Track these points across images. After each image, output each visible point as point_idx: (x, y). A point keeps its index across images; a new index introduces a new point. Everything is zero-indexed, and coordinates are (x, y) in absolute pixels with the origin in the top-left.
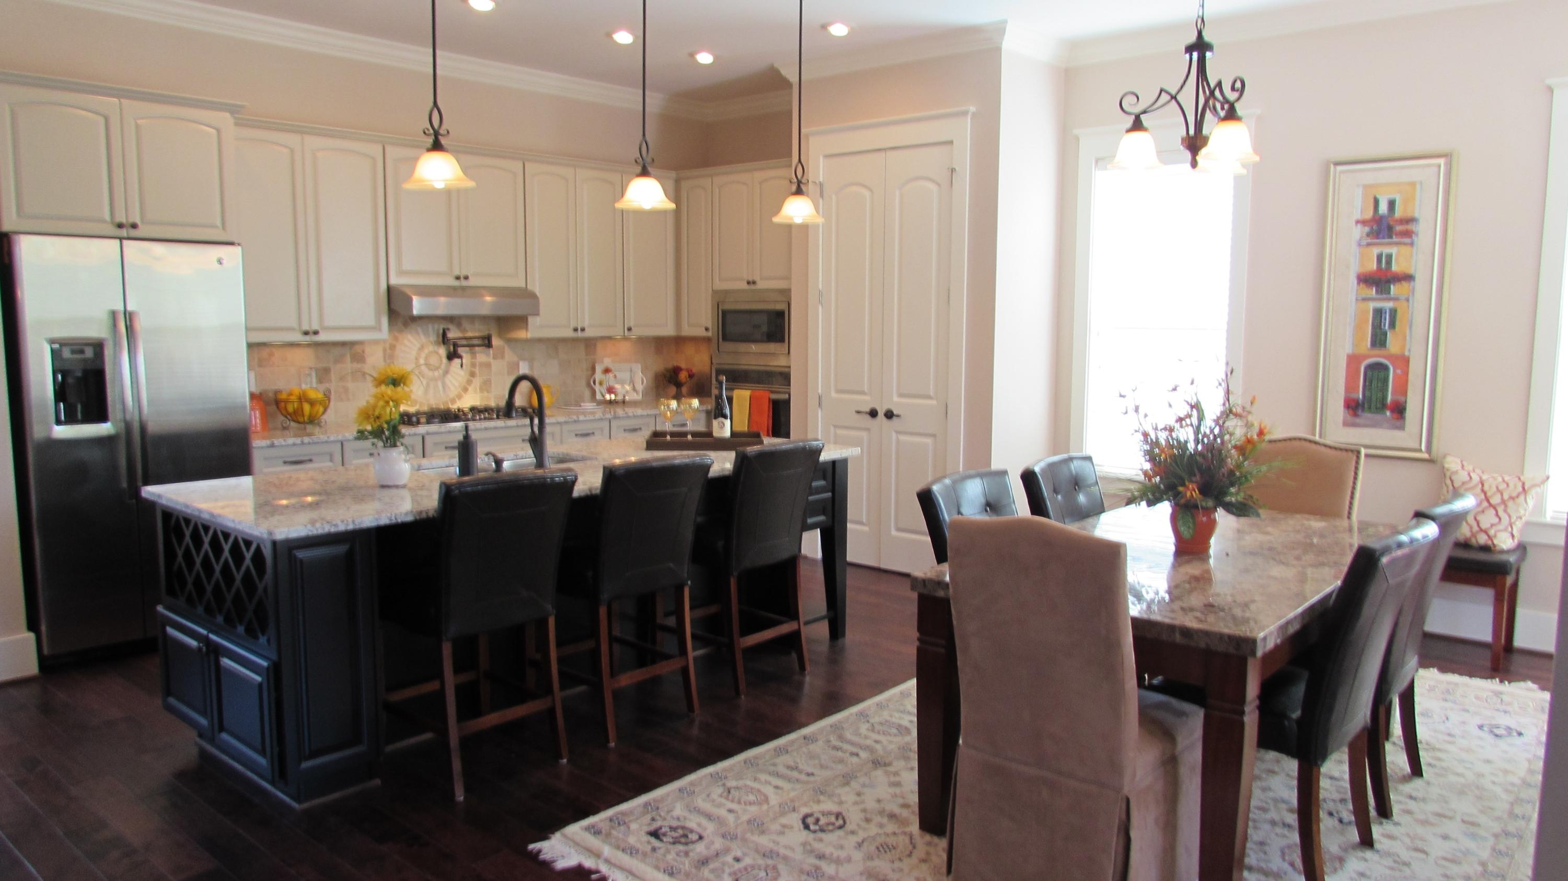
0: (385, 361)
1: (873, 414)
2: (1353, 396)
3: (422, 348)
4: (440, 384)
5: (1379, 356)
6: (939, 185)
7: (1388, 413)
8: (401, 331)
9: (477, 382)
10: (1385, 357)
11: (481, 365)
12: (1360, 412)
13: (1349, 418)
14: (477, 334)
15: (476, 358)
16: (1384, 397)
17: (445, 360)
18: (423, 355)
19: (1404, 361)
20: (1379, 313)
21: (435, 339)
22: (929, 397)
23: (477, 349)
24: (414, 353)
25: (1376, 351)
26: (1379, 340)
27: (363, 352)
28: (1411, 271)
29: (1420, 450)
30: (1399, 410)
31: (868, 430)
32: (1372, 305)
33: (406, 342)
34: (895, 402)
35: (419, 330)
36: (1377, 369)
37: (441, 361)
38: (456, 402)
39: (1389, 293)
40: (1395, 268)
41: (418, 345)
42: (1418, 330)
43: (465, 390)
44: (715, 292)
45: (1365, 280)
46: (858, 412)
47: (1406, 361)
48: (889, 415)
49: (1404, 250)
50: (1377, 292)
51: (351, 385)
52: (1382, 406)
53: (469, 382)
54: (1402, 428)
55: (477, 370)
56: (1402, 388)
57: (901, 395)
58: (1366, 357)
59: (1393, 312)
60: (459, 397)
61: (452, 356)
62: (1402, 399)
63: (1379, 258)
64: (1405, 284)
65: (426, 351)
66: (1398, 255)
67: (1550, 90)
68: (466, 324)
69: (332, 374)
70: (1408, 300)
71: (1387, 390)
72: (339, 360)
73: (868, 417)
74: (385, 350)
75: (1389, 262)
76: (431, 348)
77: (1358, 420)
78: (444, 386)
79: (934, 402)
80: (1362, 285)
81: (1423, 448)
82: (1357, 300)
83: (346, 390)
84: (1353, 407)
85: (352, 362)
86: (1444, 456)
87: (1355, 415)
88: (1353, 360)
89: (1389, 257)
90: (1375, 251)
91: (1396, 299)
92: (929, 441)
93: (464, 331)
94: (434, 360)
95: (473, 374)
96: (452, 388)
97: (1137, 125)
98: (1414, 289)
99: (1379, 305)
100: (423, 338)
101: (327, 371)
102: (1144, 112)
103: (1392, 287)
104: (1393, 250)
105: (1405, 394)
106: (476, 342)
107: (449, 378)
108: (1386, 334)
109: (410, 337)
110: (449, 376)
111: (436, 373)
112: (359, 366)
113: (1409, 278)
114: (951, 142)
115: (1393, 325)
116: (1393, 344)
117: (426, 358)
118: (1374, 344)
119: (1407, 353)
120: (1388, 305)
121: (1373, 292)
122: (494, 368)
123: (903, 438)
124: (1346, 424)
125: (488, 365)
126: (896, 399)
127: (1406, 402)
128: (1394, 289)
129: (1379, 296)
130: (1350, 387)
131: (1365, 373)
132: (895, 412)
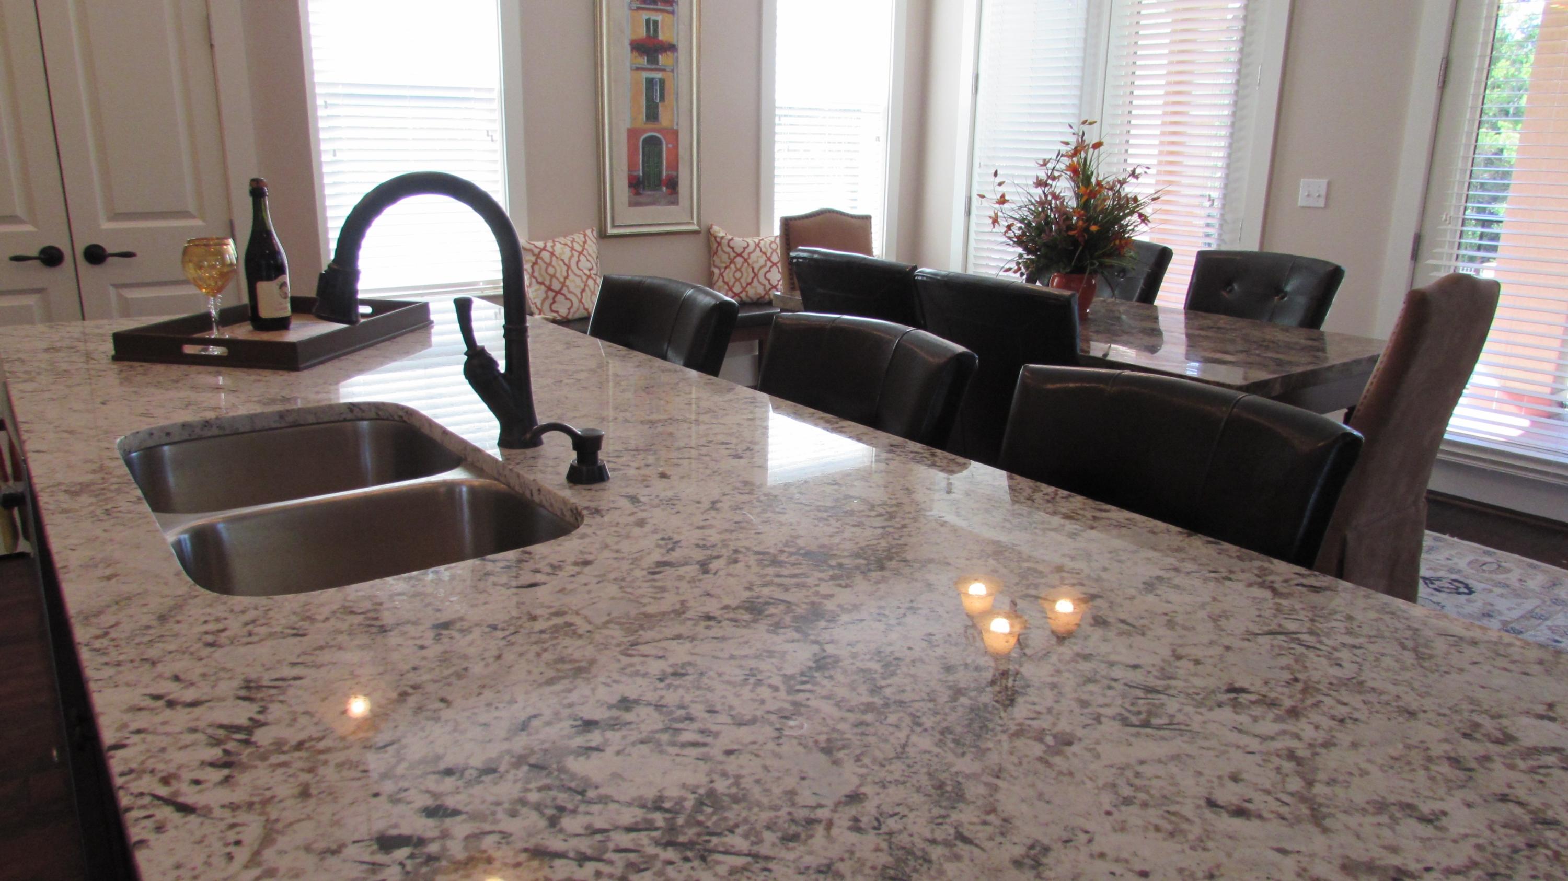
1: (51, 256)
2: (635, 174)
5: (654, 130)
7: (664, 189)
10: (659, 131)
12: (641, 190)
13: (633, 198)
16: (660, 172)
19: (674, 136)
20: (650, 82)
25: (651, 126)
26: (652, 114)
28: (673, 40)
29: (693, 223)
30: (673, 185)
31: (39, 290)
32: (645, 75)
34: (107, 233)
36: (652, 144)
39: (657, 63)
40: (661, 36)
42: (683, 103)
45: (638, 47)
47: (676, 133)
48: (95, 255)
49: (668, 17)
50: (648, 61)
52: (659, 183)
54: (675, 202)
56: (674, 165)
57: (116, 216)
58: (641, 131)
59: (662, 82)
62: (674, 173)
63: (648, 24)
64: (670, 55)
66: (663, 21)
70: (672, 71)
71: (662, 167)
75: (656, 30)
77: (640, 199)
80: (636, 54)
81: (695, 221)
82: (632, 67)
84: (636, 185)
86: (712, 224)
87: (637, 194)
88: (633, 134)
89: (656, 25)
90: (645, 16)
91: (664, 70)
98: (677, 58)
99: (650, 75)
103: (659, 56)
104: (659, 17)
105: (676, 168)
108: (657, 107)
113: (673, 48)
115: (662, 97)
116: (665, 120)
118: (648, 118)
119: (675, 128)
120: (658, 75)
121: (644, 61)
124: (632, 204)
126: (106, 225)
127: (677, 177)
128: (662, 59)
129: (649, 67)
130: (632, 165)
131: (643, 149)
132: (110, 249)
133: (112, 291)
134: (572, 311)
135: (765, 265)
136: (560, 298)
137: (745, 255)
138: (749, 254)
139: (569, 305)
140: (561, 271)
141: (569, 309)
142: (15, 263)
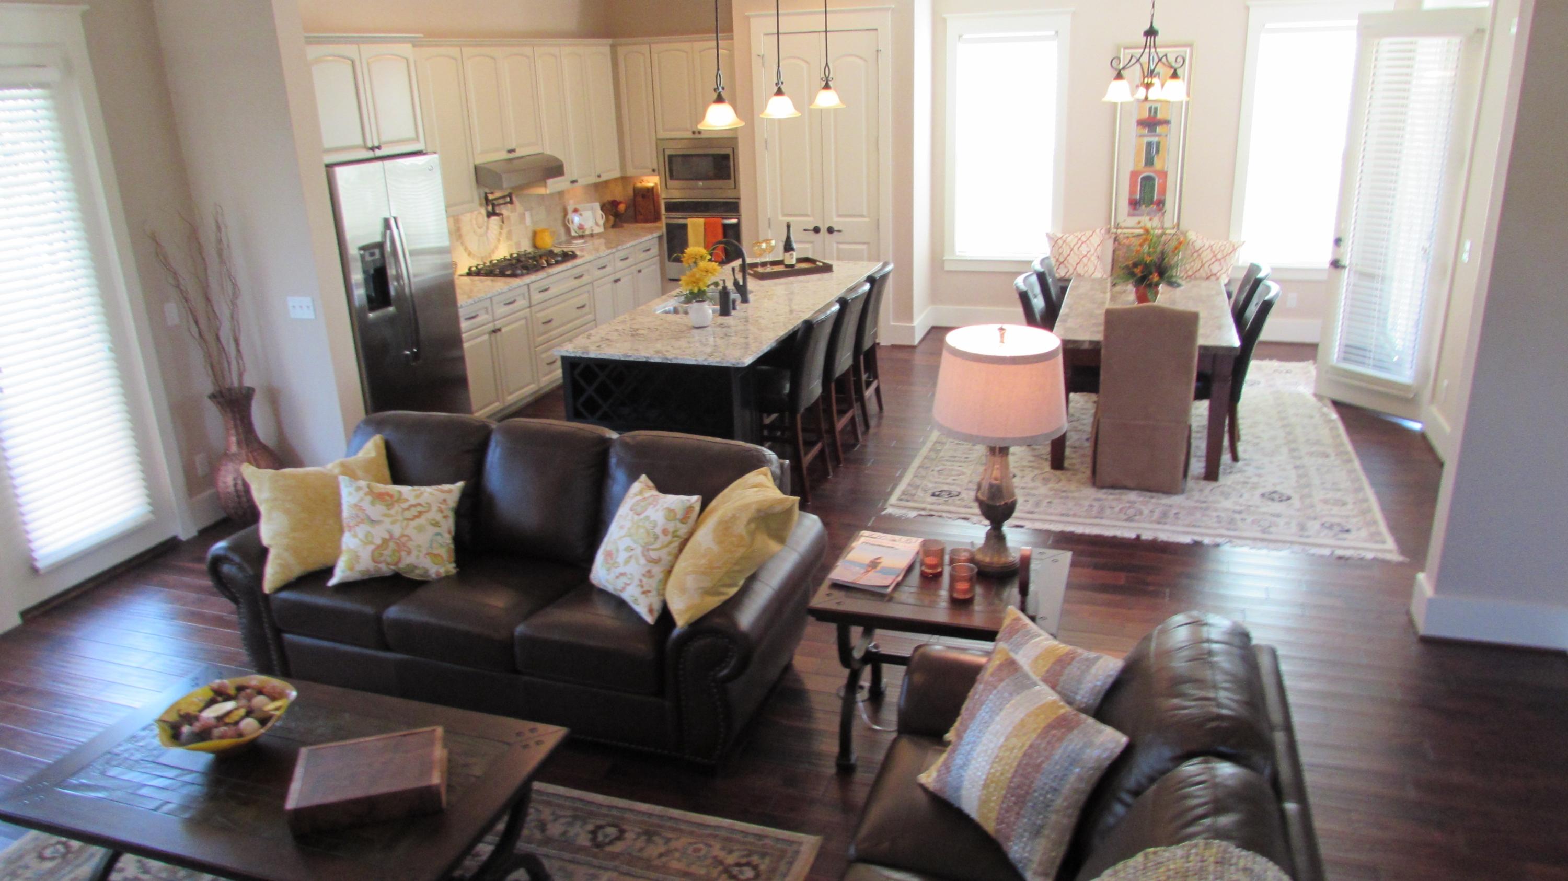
1: (817, 230)
2: (1134, 197)
5: (1150, 172)
6: (865, 60)
7: (1155, 206)
10: (1153, 172)
12: (1138, 207)
13: (1132, 211)
14: (503, 194)
15: (504, 215)
16: (1153, 197)
17: (486, 218)
19: (1164, 174)
20: (1149, 144)
21: (483, 201)
22: (862, 216)
25: (1148, 169)
26: (1149, 162)
28: (1168, 118)
30: (1161, 203)
31: (812, 242)
34: (835, 222)
36: (1148, 180)
39: (1155, 131)
40: (1159, 116)
42: (1172, 155)
44: (658, 140)
45: (1141, 123)
46: (805, 230)
48: (830, 230)
49: (1164, 104)
50: (1148, 131)
52: (1151, 202)
54: (1161, 214)
56: (1163, 191)
57: (839, 216)
58: (1141, 173)
59: (1158, 144)
61: (491, 214)
62: (1163, 198)
63: (1150, 109)
64: (1165, 126)
65: (476, 213)
67: (1247, 8)
70: (1166, 136)
71: (1154, 193)
73: (812, 233)
75: (1156, 112)
76: (478, 210)
77: (1136, 212)
79: (866, 220)
80: (1140, 127)
81: (1174, 227)
82: (1136, 136)
84: (1134, 204)
86: (1187, 232)
87: (1135, 209)
88: (1134, 175)
89: (1156, 109)
90: (1148, 105)
91: (1159, 136)
92: (864, 247)
95: (502, 229)
97: (1119, 76)
98: (1169, 128)
99: (1150, 139)
102: (1124, 68)
103: (1157, 128)
104: (1158, 104)
105: (1164, 194)
106: (502, 200)
107: (489, 233)
108: (1153, 157)
110: (489, 231)
111: (482, 230)
113: (1166, 122)
114: (876, 30)
115: (1158, 151)
116: (1158, 164)
118: (1146, 164)
119: (1165, 169)
120: (1155, 139)
121: (1146, 131)
123: (841, 246)
124: (1130, 215)
126: (836, 219)
127: (1165, 199)
128: (1159, 129)
129: (1149, 134)
130: (1132, 191)
131: (1141, 183)
132: (836, 229)
133: (835, 245)
134: (1068, 274)
135: (1211, 259)
136: (1062, 266)
137: (1200, 252)
138: (1202, 252)
139: (1066, 270)
140: (1066, 251)
141: (1067, 273)
142: (805, 232)
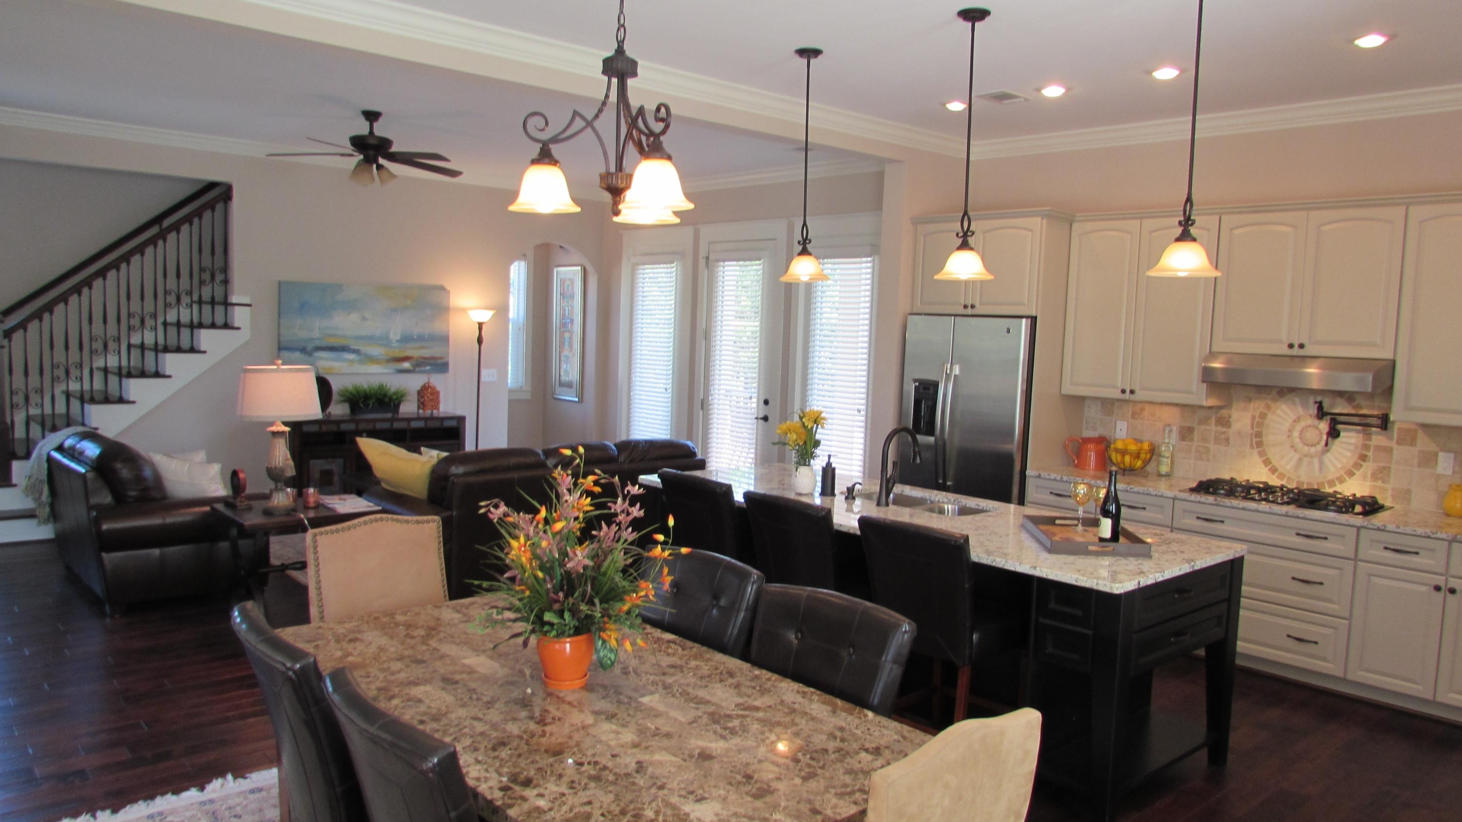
0: (1252, 428)
3: (1297, 420)
4: (1316, 460)
8: (1275, 400)
9: (1368, 467)
11: (1378, 448)
14: (1376, 413)
15: (1370, 440)
17: (1324, 437)
18: (1299, 427)
21: (1315, 412)
23: (1374, 429)
24: (1287, 424)
27: (1230, 417)
33: (1279, 412)
35: (1297, 400)
37: (1321, 437)
38: (1335, 485)
41: (1294, 417)
43: (1351, 474)
51: (1212, 446)
53: (1358, 466)
55: (1370, 454)
60: (1341, 480)
61: (1333, 433)
65: (1302, 424)
68: (1359, 400)
69: (1195, 433)
72: (1204, 421)
74: (1253, 418)
76: (1309, 421)
78: (1321, 463)
83: (1208, 450)
85: (1216, 425)
93: (1359, 407)
94: (1311, 435)
95: (1363, 458)
96: (1332, 469)
100: (1300, 410)
101: (1190, 430)
106: (1374, 421)
107: (1329, 458)
109: (1284, 407)
110: (1329, 455)
111: (1313, 450)
112: (1224, 429)
117: (1301, 432)
122: (1395, 452)
125: (1389, 450)
